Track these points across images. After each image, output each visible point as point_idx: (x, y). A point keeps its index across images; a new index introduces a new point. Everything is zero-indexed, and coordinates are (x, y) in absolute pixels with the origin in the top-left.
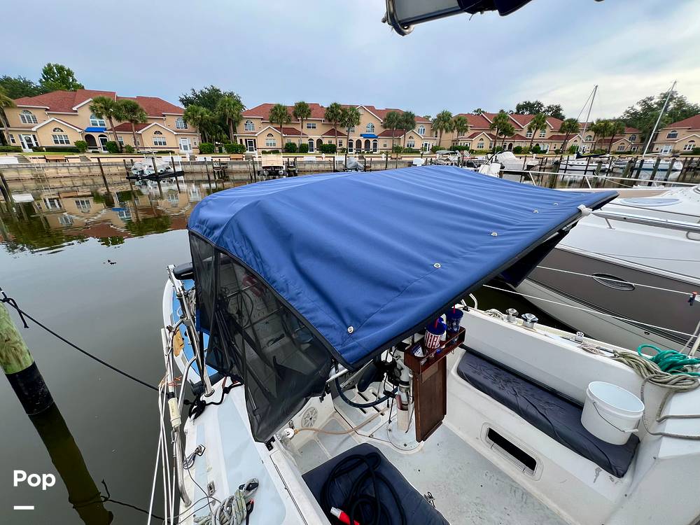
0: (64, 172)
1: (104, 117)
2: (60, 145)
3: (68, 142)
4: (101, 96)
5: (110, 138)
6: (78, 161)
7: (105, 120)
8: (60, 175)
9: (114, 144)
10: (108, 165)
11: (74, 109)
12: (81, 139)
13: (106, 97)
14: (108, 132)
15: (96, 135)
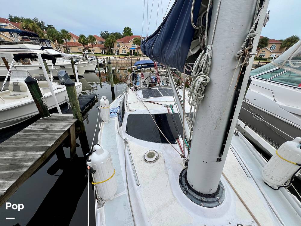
0: (123, 62)
1: (136, 44)
2: (124, 53)
3: (125, 53)
4: (136, 37)
5: (136, 52)
6: (127, 58)
7: (136, 45)
8: (122, 62)
9: (136, 53)
10: (134, 60)
11: (129, 42)
12: (129, 51)
13: (137, 38)
14: (136, 49)
15: (132, 50)
